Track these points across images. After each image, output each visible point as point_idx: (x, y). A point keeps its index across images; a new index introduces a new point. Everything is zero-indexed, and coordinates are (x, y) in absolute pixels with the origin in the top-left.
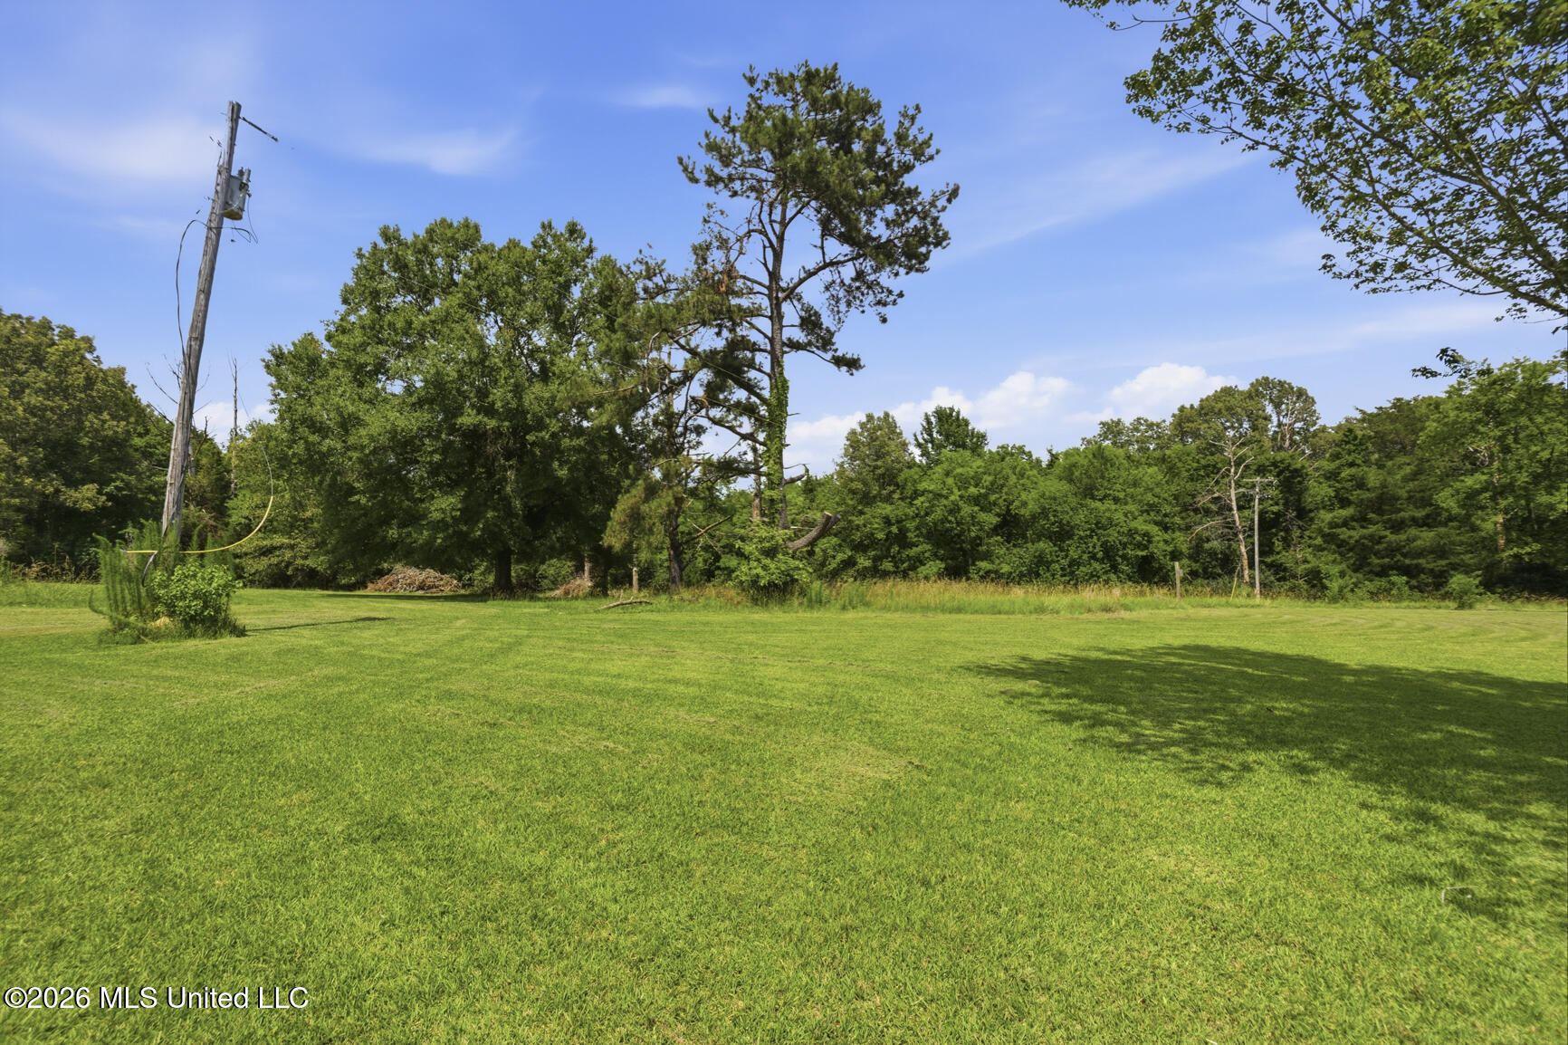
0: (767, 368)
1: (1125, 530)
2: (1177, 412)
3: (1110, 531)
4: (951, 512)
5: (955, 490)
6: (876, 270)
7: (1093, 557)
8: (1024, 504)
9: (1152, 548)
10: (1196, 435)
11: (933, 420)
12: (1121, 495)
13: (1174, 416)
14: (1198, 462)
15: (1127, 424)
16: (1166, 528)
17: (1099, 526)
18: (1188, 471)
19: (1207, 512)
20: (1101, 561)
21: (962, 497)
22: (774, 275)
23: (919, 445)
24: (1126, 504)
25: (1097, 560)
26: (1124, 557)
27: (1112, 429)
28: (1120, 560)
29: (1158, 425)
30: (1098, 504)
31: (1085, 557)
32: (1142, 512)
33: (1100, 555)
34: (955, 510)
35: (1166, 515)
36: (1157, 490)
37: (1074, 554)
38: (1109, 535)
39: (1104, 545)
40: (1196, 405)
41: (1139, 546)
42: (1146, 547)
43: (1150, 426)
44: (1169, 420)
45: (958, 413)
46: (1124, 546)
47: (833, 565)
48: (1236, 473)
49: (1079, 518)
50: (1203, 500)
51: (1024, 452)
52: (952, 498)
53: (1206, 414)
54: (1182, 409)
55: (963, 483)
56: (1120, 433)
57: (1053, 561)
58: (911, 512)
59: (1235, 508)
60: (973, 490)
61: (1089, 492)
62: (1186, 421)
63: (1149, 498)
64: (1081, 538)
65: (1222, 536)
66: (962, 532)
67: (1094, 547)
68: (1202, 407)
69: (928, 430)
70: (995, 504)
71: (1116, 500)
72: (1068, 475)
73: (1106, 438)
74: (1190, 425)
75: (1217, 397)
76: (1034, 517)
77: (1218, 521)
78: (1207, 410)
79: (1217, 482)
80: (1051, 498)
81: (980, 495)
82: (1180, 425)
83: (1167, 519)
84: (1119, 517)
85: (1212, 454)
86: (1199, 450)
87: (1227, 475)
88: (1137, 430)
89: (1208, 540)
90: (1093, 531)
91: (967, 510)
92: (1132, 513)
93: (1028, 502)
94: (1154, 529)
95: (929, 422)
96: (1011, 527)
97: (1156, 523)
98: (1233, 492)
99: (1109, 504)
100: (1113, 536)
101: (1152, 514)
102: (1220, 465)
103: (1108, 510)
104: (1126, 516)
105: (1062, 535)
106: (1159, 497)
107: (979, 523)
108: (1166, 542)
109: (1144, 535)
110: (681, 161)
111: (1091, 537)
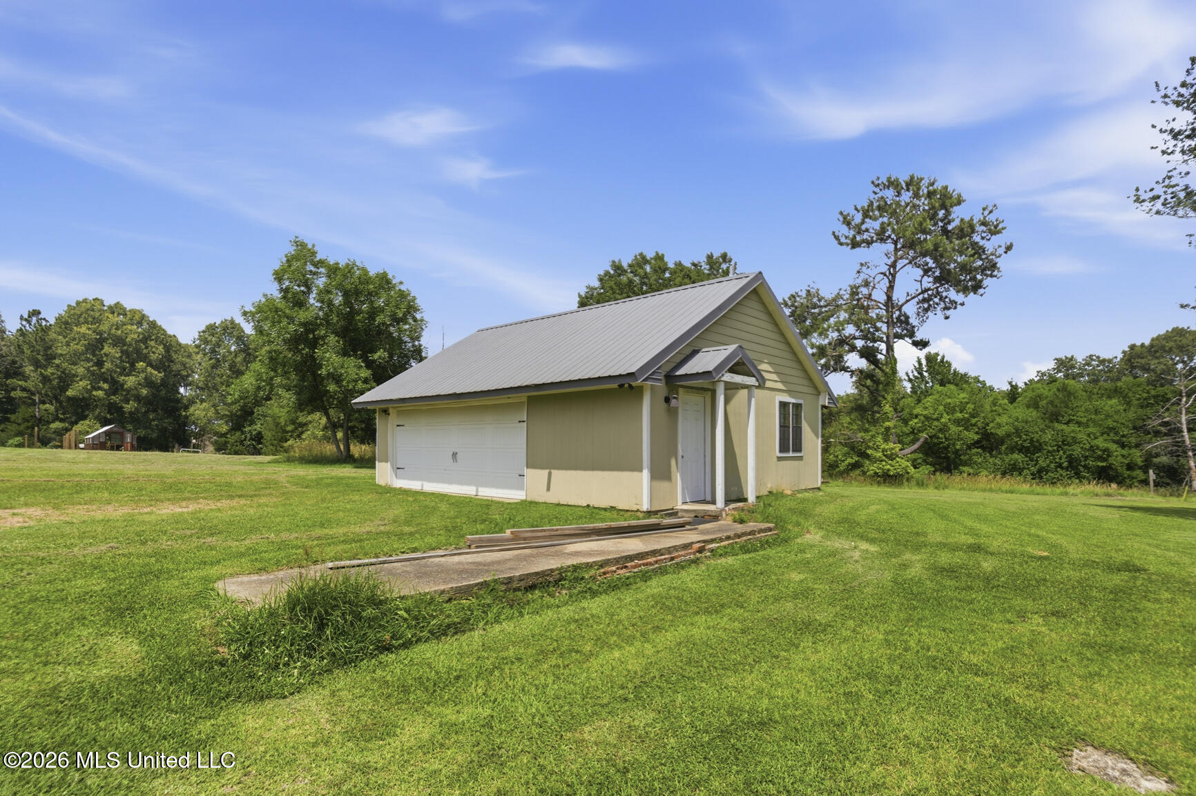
0: (884, 352)
1: (1087, 446)
2: (1127, 349)
3: (1074, 447)
4: (941, 430)
5: (945, 415)
6: (947, 290)
7: (1060, 466)
8: (999, 425)
9: (1111, 460)
10: (1146, 369)
11: (924, 362)
12: (1083, 420)
13: (1124, 352)
14: (1148, 392)
15: (1080, 360)
16: (1123, 446)
17: (1064, 443)
18: (1139, 399)
19: (1157, 433)
20: (1067, 469)
21: (949, 420)
22: (889, 298)
23: (910, 380)
24: (1088, 426)
25: (1062, 468)
26: (1085, 467)
27: (1065, 364)
28: (1081, 469)
29: (1110, 361)
30: (1064, 427)
31: (1053, 466)
32: (1102, 434)
33: (1065, 464)
34: (944, 429)
35: (1123, 436)
36: (1116, 417)
37: (1042, 463)
38: (1073, 450)
39: (1070, 456)
40: (1147, 343)
41: (1100, 458)
42: (1105, 460)
43: (1103, 362)
44: (1120, 356)
45: (943, 357)
46: (1086, 458)
47: (842, 467)
48: (1187, 402)
49: (1048, 436)
50: (1154, 423)
51: (979, 381)
52: (943, 420)
53: (1156, 352)
54: (1132, 347)
55: (950, 410)
56: (1073, 367)
57: (1024, 468)
58: (906, 430)
59: (1185, 430)
60: (959, 415)
61: (1055, 417)
62: (1134, 357)
63: (1110, 423)
64: (1049, 452)
65: (1171, 453)
66: (948, 446)
67: (1060, 459)
68: (1152, 346)
69: (919, 370)
70: (975, 425)
71: (1079, 424)
72: (1034, 404)
73: (1060, 371)
74: (1139, 360)
75: (1167, 337)
76: (1008, 435)
77: (1167, 441)
78: (1159, 347)
79: (1168, 409)
80: (1023, 422)
81: (964, 419)
82: (1129, 360)
83: (1124, 439)
84: (1082, 436)
85: (1162, 386)
86: (1149, 382)
87: (1178, 403)
88: (1088, 364)
89: (1157, 455)
90: (1059, 446)
91: (954, 429)
92: (1094, 434)
93: (1002, 424)
94: (1113, 447)
95: (920, 364)
96: (989, 443)
97: (1114, 442)
98: (1184, 418)
99: (1072, 427)
100: (1077, 451)
101: (1112, 434)
102: (1170, 395)
103: (1073, 431)
104: (1089, 435)
105: (1032, 449)
106: (1117, 422)
107: (962, 439)
108: (1123, 456)
109: (1105, 451)
110: (834, 233)
111: (1058, 451)
